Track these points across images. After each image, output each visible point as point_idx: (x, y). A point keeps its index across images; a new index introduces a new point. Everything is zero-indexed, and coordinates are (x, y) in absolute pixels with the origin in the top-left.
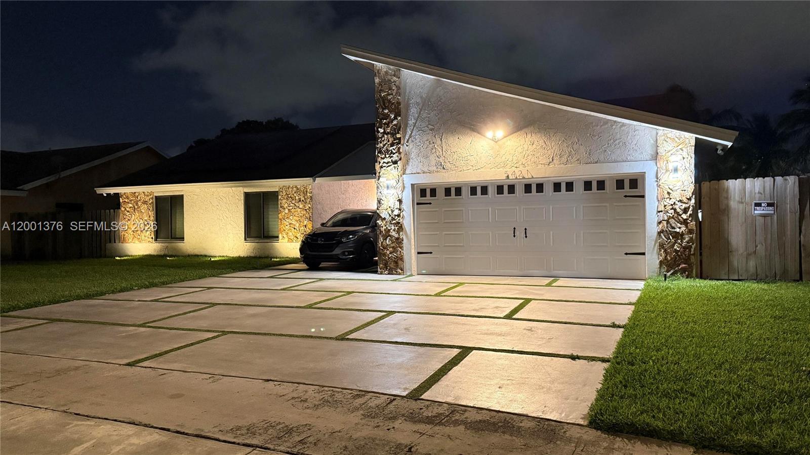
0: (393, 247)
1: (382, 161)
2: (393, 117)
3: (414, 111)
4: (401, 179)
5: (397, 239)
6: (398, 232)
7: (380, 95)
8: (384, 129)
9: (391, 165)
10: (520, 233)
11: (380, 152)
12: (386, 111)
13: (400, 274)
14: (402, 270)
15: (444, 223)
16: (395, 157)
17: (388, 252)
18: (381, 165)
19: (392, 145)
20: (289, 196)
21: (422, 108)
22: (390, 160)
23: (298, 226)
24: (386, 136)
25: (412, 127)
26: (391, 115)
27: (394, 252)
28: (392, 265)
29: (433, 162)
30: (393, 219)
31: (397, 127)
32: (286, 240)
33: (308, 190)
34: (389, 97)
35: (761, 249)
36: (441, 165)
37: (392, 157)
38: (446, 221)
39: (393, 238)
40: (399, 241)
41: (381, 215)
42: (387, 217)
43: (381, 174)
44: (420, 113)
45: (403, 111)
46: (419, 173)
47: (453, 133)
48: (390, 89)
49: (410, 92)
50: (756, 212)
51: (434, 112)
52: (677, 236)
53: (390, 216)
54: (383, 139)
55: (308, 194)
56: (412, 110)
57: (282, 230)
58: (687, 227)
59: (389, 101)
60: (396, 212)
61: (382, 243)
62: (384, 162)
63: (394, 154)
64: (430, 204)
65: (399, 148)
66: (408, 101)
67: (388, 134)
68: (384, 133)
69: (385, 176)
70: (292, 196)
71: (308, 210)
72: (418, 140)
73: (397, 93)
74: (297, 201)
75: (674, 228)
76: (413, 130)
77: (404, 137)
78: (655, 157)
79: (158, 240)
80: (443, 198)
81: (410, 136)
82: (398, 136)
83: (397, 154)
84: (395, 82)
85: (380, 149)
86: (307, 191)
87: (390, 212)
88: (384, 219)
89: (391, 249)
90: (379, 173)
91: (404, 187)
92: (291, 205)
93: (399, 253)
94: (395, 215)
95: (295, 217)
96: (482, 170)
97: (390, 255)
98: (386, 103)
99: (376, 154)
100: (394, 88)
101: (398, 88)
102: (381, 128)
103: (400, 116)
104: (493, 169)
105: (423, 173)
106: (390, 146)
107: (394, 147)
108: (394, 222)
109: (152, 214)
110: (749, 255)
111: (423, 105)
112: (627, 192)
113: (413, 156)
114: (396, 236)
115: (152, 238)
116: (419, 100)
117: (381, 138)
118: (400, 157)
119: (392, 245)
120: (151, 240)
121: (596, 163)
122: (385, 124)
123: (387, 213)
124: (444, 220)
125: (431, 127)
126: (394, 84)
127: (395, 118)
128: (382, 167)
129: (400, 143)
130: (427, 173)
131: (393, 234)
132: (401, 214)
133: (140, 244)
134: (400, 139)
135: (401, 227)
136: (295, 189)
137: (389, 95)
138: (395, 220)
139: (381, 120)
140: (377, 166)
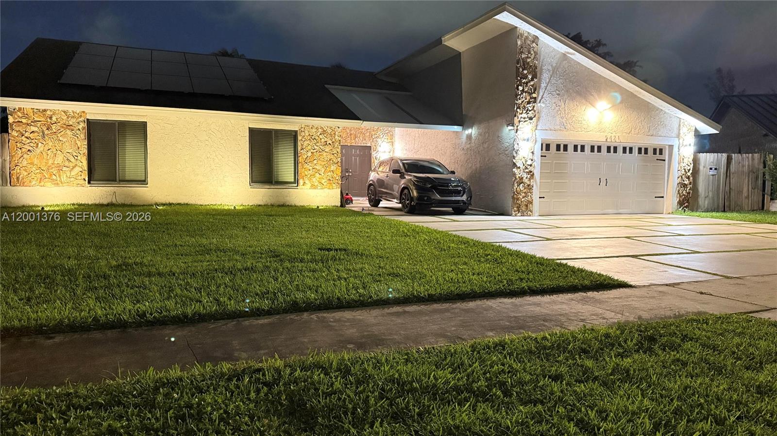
0: (525, 193)
1: (520, 116)
2: (530, 77)
3: (545, 76)
4: (534, 133)
5: (529, 185)
6: (530, 180)
7: (521, 57)
8: (523, 87)
9: (527, 121)
10: (603, 183)
11: (518, 108)
12: (525, 72)
13: (530, 216)
14: (531, 212)
15: (555, 173)
16: (531, 114)
17: (521, 197)
18: (519, 119)
19: (529, 103)
20: (313, 137)
21: (552, 75)
22: (526, 116)
23: (323, 171)
24: (524, 94)
25: (544, 90)
26: (529, 76)
27: (525, 197)
28: (524, 208)
29: (558, 123)
30: (526, 168)
31: (533, 87)
32: (308, 185)
33: (337, 133)
34: (529, 60)
35: (710, 194)
36: (564, 125)
37: (528, 113)
38: (556, 171)
39: (526, 185)
40: (529, 187)
41: (517, 164)
42: (521, 166)
43: (518, 128)
44: (550, 79)
45: (538, 75)
46: (547, 130)
47: (573, 100)
48: (529, 52)
49: (543, 59)
50: (710, 173)
51: (561, 80)
52: (685, 186)
53: (524, 165)
54: (522, 96)
55: (336, 137)
56: (544, 75)
57: (303, 174)
58: (689, 180)
59: (528, 63)
60: (529, 162)
61: (516, 189)
62: (521, 118)
63: (530, 111)
64: (545, 156)
65: (534, 107)
66: (541, 67)
67: (526, 92)
68: (523, 91)
69: (522, 129)
70: (317, 138)
71: (335, 155)
72: (548, 101)
73: (534, 58)
74: (322, 144)
75: (684, 181)
76: (544, 92)
77: (538, 96)
78: (678, 136)
79: (92, 182)
80: (554, 152)
81: (542, 98)
82: (534, 95)
83: (532, 111)
84: (533, 47)
85: (519, 105)
86: (335, 134)
87: (524, 162)
88: (519, 168)
89: (523, 194)
90: (517, 126)
91: (536, 141)
92: (316, 147)
93: (529, 197)
94: (528, 165)
95: (319, 162)
96: (590, 132)
97: (523, 200)
98: (525, 65)
99: (515, 109)
100: (532, 53)
101: (536, 53)
102: (521, 86)
103: (536, 79)
104: (598, 133)
105: (550, 130)
106: (526, 103)
107: (530, 105)
108: (527, 170)
109: (83, 145)
110: (706, 197)
111: (553, 73)
112: (658, 157)
113: (543, 114)
114: (528, 183)
115: (84, 179)
116: (550, 68)
117: (520, 95)
118: (534, 114)
119: (524, 191)
120: (83, 182)
121: (652, 136)
122: (524, 83)
123: (521, 162)
124: (555, 170)
125: (558, 92)
126: (533, 50)
127: (532, 80)
128: (519, 122)
129: (535, 102)
130: (553, 130)
131: (526, 181)
132: (533, 165)
133: (57, 188)
134: (535, 98)
135: (533, 175)
136: (320, 130)
137: (528, 57)
138: (528, 169)
139: (521, 78)
140: (516, 120)
